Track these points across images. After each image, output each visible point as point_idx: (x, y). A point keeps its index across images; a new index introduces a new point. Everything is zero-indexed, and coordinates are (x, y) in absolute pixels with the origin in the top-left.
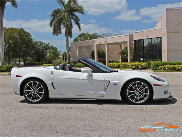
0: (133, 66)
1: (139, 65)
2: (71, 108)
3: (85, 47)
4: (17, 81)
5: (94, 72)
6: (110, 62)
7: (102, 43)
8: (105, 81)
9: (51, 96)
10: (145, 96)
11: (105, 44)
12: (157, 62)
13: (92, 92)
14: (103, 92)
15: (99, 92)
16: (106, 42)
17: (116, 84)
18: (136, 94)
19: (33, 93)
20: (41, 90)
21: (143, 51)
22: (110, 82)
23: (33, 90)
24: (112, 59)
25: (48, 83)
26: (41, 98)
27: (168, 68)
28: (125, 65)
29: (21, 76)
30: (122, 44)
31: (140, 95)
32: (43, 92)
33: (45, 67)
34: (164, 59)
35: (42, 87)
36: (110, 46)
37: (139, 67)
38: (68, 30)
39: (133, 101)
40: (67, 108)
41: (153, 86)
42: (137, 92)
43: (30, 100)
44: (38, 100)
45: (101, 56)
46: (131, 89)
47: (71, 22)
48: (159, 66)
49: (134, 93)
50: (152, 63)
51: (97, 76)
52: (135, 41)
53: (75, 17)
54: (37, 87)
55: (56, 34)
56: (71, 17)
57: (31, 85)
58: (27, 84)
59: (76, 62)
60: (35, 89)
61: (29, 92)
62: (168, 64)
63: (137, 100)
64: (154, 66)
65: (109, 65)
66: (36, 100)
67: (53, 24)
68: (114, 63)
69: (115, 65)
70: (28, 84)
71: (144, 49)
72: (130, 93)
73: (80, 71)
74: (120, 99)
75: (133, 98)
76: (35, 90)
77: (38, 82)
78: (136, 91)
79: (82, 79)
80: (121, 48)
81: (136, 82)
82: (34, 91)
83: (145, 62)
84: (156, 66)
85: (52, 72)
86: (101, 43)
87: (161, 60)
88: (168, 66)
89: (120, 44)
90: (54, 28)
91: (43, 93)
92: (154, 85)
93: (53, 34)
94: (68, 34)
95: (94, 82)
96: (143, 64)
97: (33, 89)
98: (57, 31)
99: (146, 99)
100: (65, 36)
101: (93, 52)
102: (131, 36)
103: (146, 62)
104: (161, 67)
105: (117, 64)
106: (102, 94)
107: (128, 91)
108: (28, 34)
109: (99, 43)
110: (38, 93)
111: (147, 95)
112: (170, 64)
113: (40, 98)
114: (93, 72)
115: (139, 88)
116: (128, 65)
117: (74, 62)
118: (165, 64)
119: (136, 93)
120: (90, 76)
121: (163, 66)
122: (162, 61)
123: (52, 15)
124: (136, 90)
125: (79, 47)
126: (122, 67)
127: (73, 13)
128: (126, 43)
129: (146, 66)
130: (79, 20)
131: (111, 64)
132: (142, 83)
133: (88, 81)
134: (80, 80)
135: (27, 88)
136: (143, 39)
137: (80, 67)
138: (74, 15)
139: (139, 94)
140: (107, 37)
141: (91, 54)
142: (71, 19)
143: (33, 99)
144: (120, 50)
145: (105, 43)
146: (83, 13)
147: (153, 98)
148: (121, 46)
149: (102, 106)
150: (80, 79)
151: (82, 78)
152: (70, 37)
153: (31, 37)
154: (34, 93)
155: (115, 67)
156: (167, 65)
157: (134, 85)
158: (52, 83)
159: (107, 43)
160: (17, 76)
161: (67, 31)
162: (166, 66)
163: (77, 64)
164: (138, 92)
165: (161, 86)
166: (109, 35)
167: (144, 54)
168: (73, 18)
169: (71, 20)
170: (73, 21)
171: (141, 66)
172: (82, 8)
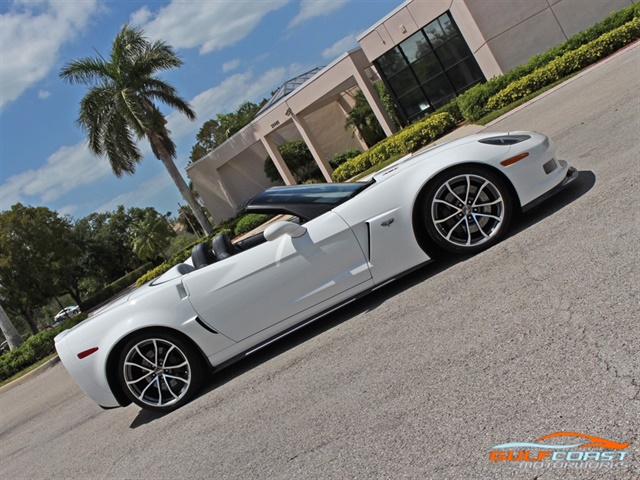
0: (408, 140)
1: (426, 127)
2: (294, 363)
3: (237, 159)
4: (90, 371)
5: (307, 221)
6: (334, 166)
7: (281, 123)
8: (352, 230)
9: (215, 360)
10: (495, 210)
11: (290, 121)
12: (474, 91)
13: (332, 283)
14: (364, 267)
15: (354, 272)
16: (289, 111)
17: (391, 222)
18: (465, 218)
19: (157, 378)
20: (176, 358)
21: (414, 81)
22: (368, 224)
23: (151, 372)
24: (336, 155)
25: (186, 324)
26: (188, 382)
27: (516, 90)
28: (383, 150)
29: (95, 349)
30: (342, 94)
31: (478, 217)
32: (184, 361)
33: (151, 285)
34: (491, 70)
35: (174, 346)
36: (309, 118)
37: (428, 134)
38: (158, 136)
39: (468, 244)
40: (284, 369)
41: (503, 169)
42: (465, 210)
43: (159, 405)
44: (184, 392)
45: (300, 163)
46: (442, 211)
47: (154, 106)
48: (486, 99)
49: (455, 219)
50: (462, 101)
51: (320, 227)
52: (375, 62)
53: (156, 89)
54: (161, 356)
55: (125, 169)
56: (145, 93)
57: (136, 358)
58: (126, 363)
59: (232, 220)
60: (155, 365)
61: (144, 383)
62: (511, 81)
63: (477, 236)
64: (472, 108)
65: (336, 177)
66: (178, 395)
67: (102, 141)
68: (349, 162)
69: (353, 168)
70: (129, 361)
71: (417, 74)
72: (446, 227)
73: (261, 240)
74: (426, 258)
75: (460, 235)
76: (158, 369)
77: (154, 340)
78: (460, 210)
79: (282, 261)
80: (345, 105)
81: (447, 183)
82: (158, 374)
83: (437, 111)
84: (478, 103)
85: (181, 288)
86: (278, 122)
87: (484, 80)
88: (513, 85)
89: (335, 96)
90: (109, 153)
91: (187, 362)
92: (505, 163)
93: (118, 173)
94: (164, 149)
95: (322, 248)
96: (436, 118)
97: (153, 368)
98: (123, 158)
99: (501, 219)
100: (159, 158)
101: (270, 162)
102: (357, 55)
103: (442, 109)
104: (494, 98)
105: (358, 159)
106: (364, 274)
107: (435, 222)
108: (45, 213)
109: (273, 126)
110: (174, 372)
111: (500, 203)
112: (515, 78)
113: (184, 383)
114: (303, 220)
115: (463, 197)
116: (393, 144)
117: (228, 222)
118: (501, 83)
119: (463, 216)
120: (301, 239)
121: (498, 95)
122: (488, 80)
123: (82, 116)
124: (461, 208)
125: (218, 169)
126: (377, 162)
127: (146, 76)
128: (351, 82)
129: (450, 121)
130: (173, 89)
131: (340, 170)
132: (465, 178)
133: (301, 257)
134: (278, 266)
135: (130, 375)
136: (398, 45)
137: (252, 229)
139: (474, 215)
140: (285, 95)
141: (266, 170)
142: (149, 98)
143: (167, 396)
144: (345, 113)
145: (291, 116)
146: (175, 62)
147: (522, 205)
148: (341, 100)
149: (383, 306)
150: (274, 264)
151: (278, 257)
153: (59, 217)
154: (160, 378)
155: (358, 173)
156: (507, 84)
157: (444, 194)
158: (197, 319)
159: (295, 112)
160: (82, 355)
161: (156, 142)
162: (508, 89)
163: (239, 224)
164: (467, 212)
165: (525, 155)
166: (290, 86)
167: (421, 87)
168: (154, 92)
169: (150, 103)
170: (158, 103)
171: (434, 128)
172: (165, 49)
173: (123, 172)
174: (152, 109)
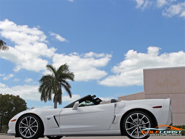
38: (57, 96)
53: (65, 84)
55: (44, 100)
56: (62, 84)
90: (42, 93)
93: (42, 99)
94: (57, 100)
100: (54, 102)
108: (24, 102)
127: (64, 79)
130: (70, 87)
138: (65, 81)
142: (61, 86)
152: (60, 103)
153: (26, 105)
161: (56, 97)
172: (73, 75)
173: (43, 101)
174: (60, 88)
